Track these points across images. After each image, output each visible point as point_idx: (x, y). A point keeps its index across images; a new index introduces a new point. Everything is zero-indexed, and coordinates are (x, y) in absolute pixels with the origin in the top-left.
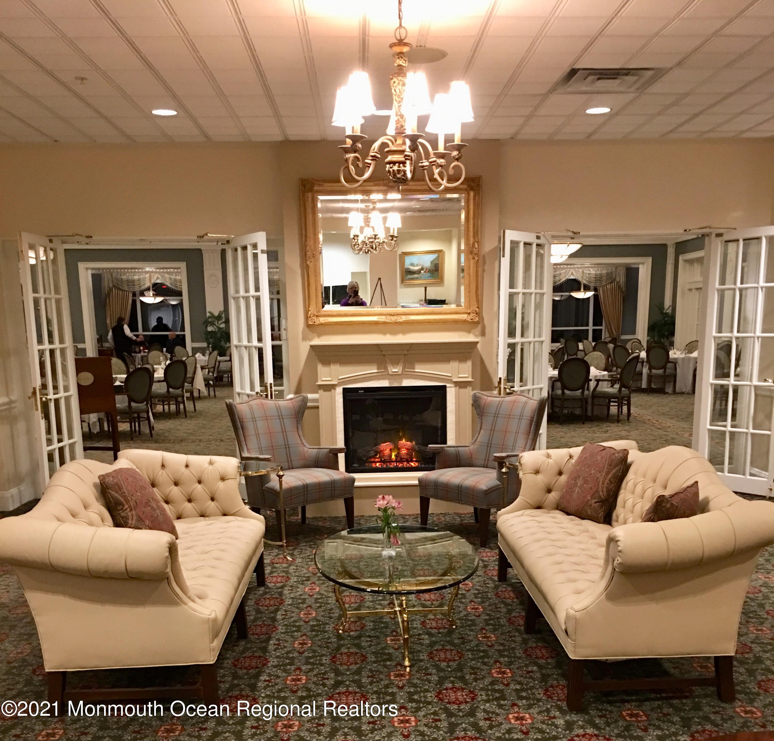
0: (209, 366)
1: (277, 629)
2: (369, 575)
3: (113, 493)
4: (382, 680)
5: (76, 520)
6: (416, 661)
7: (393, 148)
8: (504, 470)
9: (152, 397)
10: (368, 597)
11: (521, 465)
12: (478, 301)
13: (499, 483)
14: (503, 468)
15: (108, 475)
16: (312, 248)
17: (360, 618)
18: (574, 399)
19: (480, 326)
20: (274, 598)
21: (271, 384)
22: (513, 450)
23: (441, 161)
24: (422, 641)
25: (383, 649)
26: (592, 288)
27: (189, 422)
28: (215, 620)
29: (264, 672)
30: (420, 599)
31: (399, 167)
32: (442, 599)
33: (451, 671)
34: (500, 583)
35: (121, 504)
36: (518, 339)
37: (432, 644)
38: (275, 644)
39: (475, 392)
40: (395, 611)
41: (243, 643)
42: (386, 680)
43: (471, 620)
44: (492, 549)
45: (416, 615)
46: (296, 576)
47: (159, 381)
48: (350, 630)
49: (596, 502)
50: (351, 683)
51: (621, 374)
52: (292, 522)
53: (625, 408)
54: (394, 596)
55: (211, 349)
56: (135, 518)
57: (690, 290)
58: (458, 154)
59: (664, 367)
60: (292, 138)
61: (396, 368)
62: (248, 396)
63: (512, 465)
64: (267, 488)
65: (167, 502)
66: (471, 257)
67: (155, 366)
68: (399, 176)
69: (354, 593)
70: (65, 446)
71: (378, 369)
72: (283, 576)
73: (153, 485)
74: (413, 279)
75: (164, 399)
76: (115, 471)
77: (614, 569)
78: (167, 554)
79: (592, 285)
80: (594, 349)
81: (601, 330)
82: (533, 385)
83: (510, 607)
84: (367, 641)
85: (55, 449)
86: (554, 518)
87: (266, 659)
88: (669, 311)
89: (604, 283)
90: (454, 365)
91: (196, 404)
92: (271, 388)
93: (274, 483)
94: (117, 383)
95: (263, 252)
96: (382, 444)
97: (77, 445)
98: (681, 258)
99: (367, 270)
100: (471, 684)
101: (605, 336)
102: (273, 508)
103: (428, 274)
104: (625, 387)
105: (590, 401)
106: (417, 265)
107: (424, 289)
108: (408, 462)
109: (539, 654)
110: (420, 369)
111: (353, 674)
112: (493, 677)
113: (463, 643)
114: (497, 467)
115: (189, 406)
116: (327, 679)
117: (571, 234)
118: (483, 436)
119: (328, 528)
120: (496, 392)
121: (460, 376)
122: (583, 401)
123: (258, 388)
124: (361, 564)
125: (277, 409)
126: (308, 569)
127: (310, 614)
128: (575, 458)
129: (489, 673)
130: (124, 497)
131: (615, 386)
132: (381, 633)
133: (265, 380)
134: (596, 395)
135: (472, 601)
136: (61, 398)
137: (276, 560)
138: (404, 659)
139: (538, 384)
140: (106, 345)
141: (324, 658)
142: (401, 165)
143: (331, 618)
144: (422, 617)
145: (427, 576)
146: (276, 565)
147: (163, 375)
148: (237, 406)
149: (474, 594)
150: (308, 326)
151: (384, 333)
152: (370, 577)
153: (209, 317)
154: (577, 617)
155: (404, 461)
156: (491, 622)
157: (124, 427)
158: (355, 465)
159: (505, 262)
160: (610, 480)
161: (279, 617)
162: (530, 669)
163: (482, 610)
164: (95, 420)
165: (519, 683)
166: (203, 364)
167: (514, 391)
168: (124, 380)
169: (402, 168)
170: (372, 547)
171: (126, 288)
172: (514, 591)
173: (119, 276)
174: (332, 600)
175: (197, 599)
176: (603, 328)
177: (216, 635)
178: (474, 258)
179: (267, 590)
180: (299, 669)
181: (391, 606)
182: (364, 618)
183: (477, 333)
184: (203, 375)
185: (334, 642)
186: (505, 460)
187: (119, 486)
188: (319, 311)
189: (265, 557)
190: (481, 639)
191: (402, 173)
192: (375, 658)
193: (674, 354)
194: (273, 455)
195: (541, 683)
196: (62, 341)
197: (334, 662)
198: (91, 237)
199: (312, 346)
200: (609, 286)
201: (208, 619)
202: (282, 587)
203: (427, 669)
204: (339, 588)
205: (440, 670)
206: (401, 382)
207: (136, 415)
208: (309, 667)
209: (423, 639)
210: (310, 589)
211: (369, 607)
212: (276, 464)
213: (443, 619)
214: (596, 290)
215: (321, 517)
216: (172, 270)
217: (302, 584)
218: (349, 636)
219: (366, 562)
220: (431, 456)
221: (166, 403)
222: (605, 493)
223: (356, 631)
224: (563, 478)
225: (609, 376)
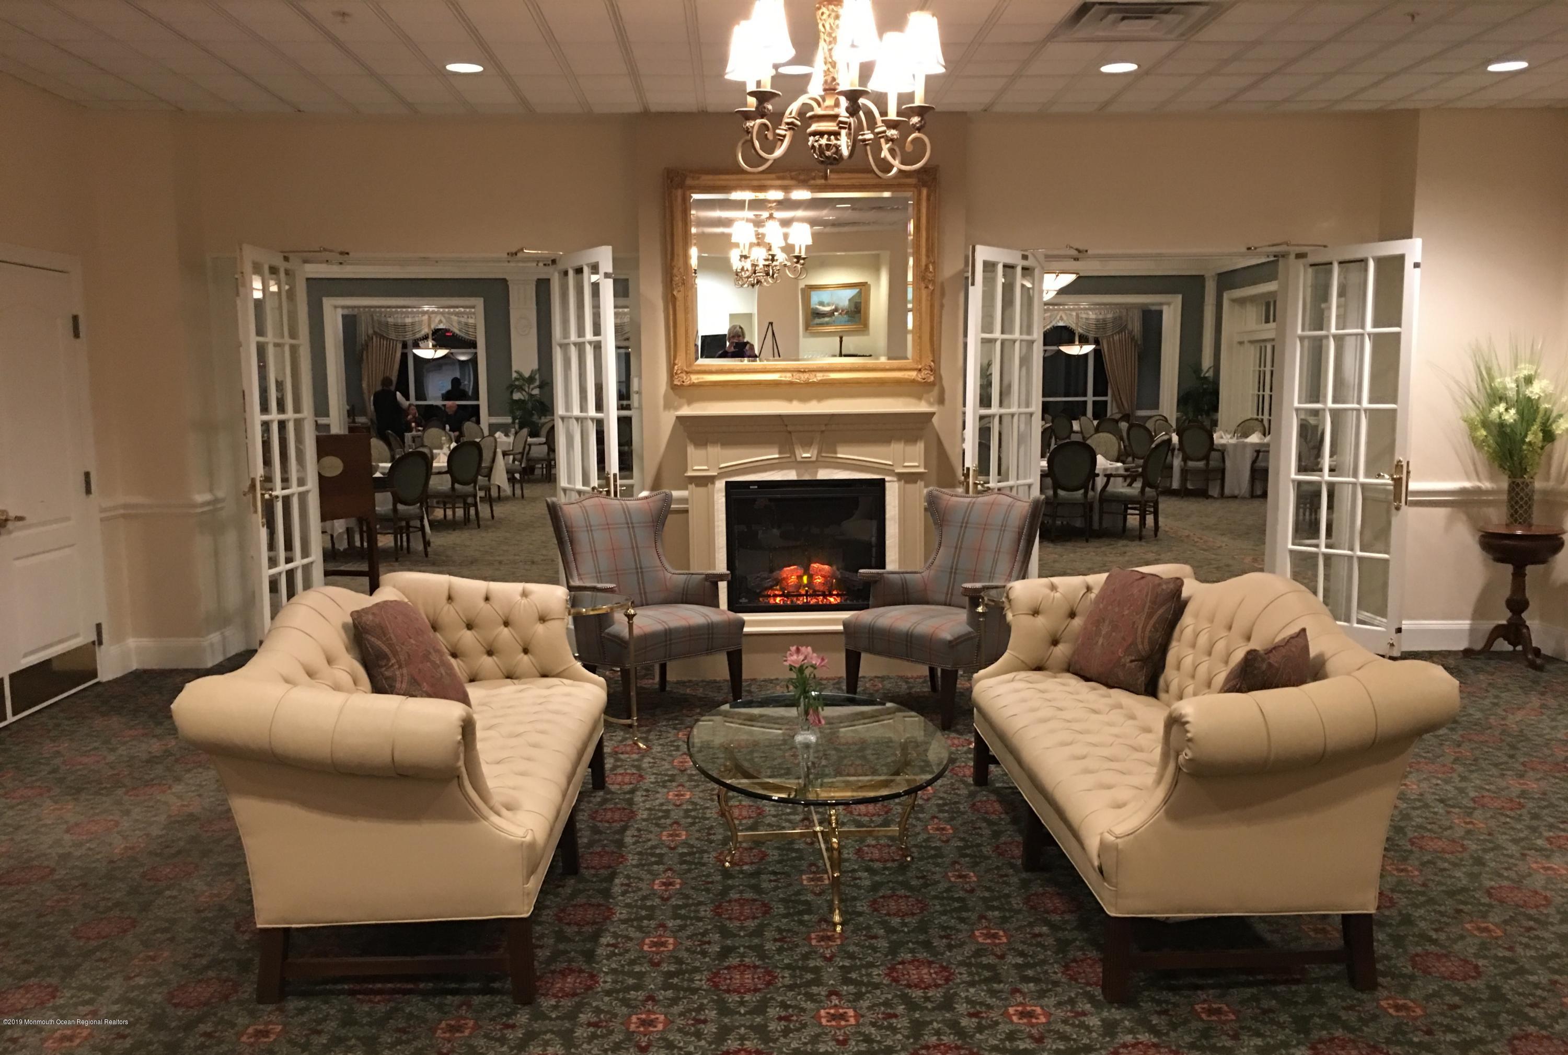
0: (516, 451)
1: (627, 859)
2: (769, 774)
3: (373, 639)
4: (797, 946)
5: (313, 682)
6: (850, 914)
7: (819, 111)
8: (980, 609)
9: (428, 497)
10: (768, 807)
11: (1010, 601)
12: (933, 351)
13: (970, 629)
14: (978, 606)
15: (365, 611)
16: (682, 270)
17: (758, 842)
18: (1073, 504)
19: (936, 390)
20: (619, 809)
21: (615, 475)
22: (991, 578)
23: (892, 133)
24: (858, 881)
25: (798, 893)
26: (1091, 339)
27: (484, 534)
28: (532, 846)
29: (607, 930)
30: (851, 813)
31: (829, 140)
32: (887, 813)
33: (909, 932)
34: (978, 789)
35: (385, 657)
36: (995, 409)
37: (875, 887)
38: (622, 885)
39: (931, 488)
40: (815, 833)
41: (572, 881)
42: (804, 945)
43: (935, 848)
44: (961, 734)
45: (847, 838)
46: (654, 774)
47: (439, 473)
48: (741, 862)
49: (1132, 661)
50: (747, 951)
51: (1144, 467)
52: (644, 688)
53: (1150, 519)
54: (812, 808)
55: (517, 426)
56: (406, 679)
57: (1241, 343)
58: (920, 122)
59: (1206, 458)
60: (654, 109)
61: (808, 452)
62: (580, 492)
63: (993, 601)
64: (608, 634)
65: (454, 655)
66: (923, 285)
67: (435, 451)
68: (828, 153)
69: (746, 802)
70: (297, 568)
71: (780, 453)
72: (634, 774)
73: (435, 628)
74: (822, 324)
75: (446, 500)
76: (377, 604)
77: (1178, 769)
78: (460, 737)
79: (1091, 335)
80: (1097, 430)
81: (1106, 402)
82: (1018, 479)
83: (995, 828)
84: (771, 881)
85: (280, 574)
86: (1064, 685)
87: (609, 909)
88: (1210, 374)
89: (1109, 333)
90: (897, 448)
91: (494, 508)
92: (615, 481)
93: (620, 624)
94: (378, 475)
95: (607, 275)
96: (786, 569)
97: (314, 565)
98: (1226, 296)
99: (755, 311)
100: (942, 954)
101: (1112, 411)
102: (617, 666)
103: (846, 317)
104: (1151, 486)
105: (1096, 506)
106: (828, 305)
107: (838, 339)
108: (825, 596)
109: (1050, 906)
110: (843, 453)
111: (751, 935)
112: (978, 943)
113: (926, 885)
114: (967, 605)
115: (484, 510)
116: (709, 943)
117: (1074, 253)
118: (943, 557)
119: (700, 699)
120: (960, 490)
121: (906, 464)
122: (1087, 506)
123: (595, 482)
124: (755, 755)
125: (624, 512)
126: (672, 762)
127: (677, 835)
128: (1096, 591)
129: (970, 937)
130: (390, 646)
131: (1134, 485)
132: (793, 867)
133: (607, 469)
134: (1106, 498)
135: (934, 817)
136: (293, 494)
137: (622, 748)
138: (832, 912)
139: (1025, 478)
140: (361, 420)
141: (702, 908)
142: (832, 137)
143: (711, 842)
144: (856, 841)
145: (861, 775)
146: (622, 756)
147: (446, 464)
148: (565, 508)
149: (938, 805)
150: (673, 387)
151: (789, 399)
152: (770, 777)
153: (516, 379)
154: (1120, 847)
155: (819, 595)
156: (968, 852)
157: (385, 541)
158: (744, 600)
159: (976, 293)
160: (1154, 626)
161: (628, 840)
162: (1037, 930)
163: (951, 831)
164: (341, 531)
165: (1022, 954)
166: (505, 449)
167: (989, 488)
168: (387, 471)
169: (833, 141)
170: (771, 728)
171: (393, 336)
172: (1000, 802)
173: (383, 319)
174: (712, 813)
175: (504, 812)
176: (1108, 398)
177: (532, 871)
178: (927, 287)
179: (608, 796)
180: (663, 925)
181: (806, 823)
182: (763, 843)
183: (932, 400)
184: (506, 464)
185: (717, 882)
186: (982, 594)
187: (382, 628)
188: (690, 365)
189: (605, 744)
190: (953, 879)
191: (834, 150)
192: (785, 909)
193: (1221, 438)
194: (618, 586)
195: (1057, 954)
196: (297, 410)
197: (719, 915)
198: (348, 254)
199: (680, 419)
200: (1116, 338)
201: (522, 844)
202: (632, 791)
203: (868, 928)
204: (726, 793)
205: (890, 930)
206: (816, 473)
207: (404, 523)
208: (679, 922)
209: (860, 879)
210: (677, 795)
211: (769, 825)
212: (625, 597)
213: (889, 846)
214: (1097, 342)
215: (690, 681)
216: (462, 310)
217: (664, 787)
218: (741, 872)
219: (763, 752)
220: (861, 587)
221: (448, 506)
222: (1147, 647)
223: (752, 863)
224: (1077, 622)
225: (1126, 470)
